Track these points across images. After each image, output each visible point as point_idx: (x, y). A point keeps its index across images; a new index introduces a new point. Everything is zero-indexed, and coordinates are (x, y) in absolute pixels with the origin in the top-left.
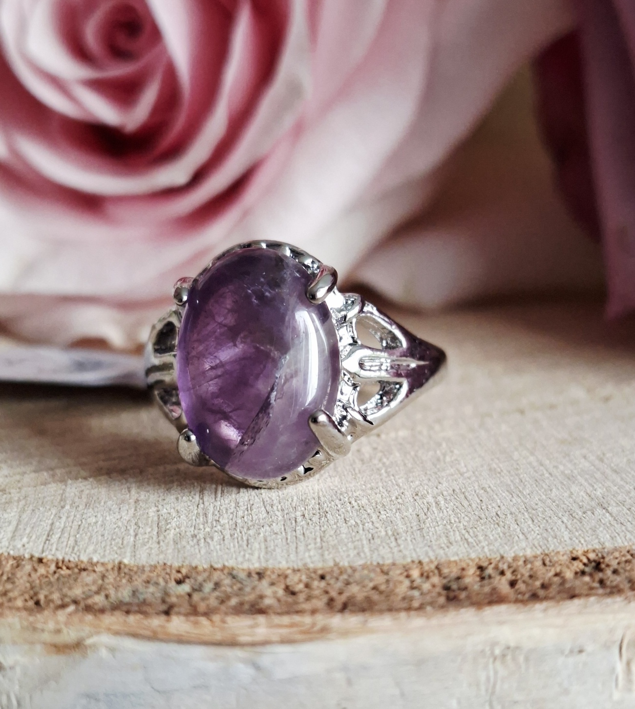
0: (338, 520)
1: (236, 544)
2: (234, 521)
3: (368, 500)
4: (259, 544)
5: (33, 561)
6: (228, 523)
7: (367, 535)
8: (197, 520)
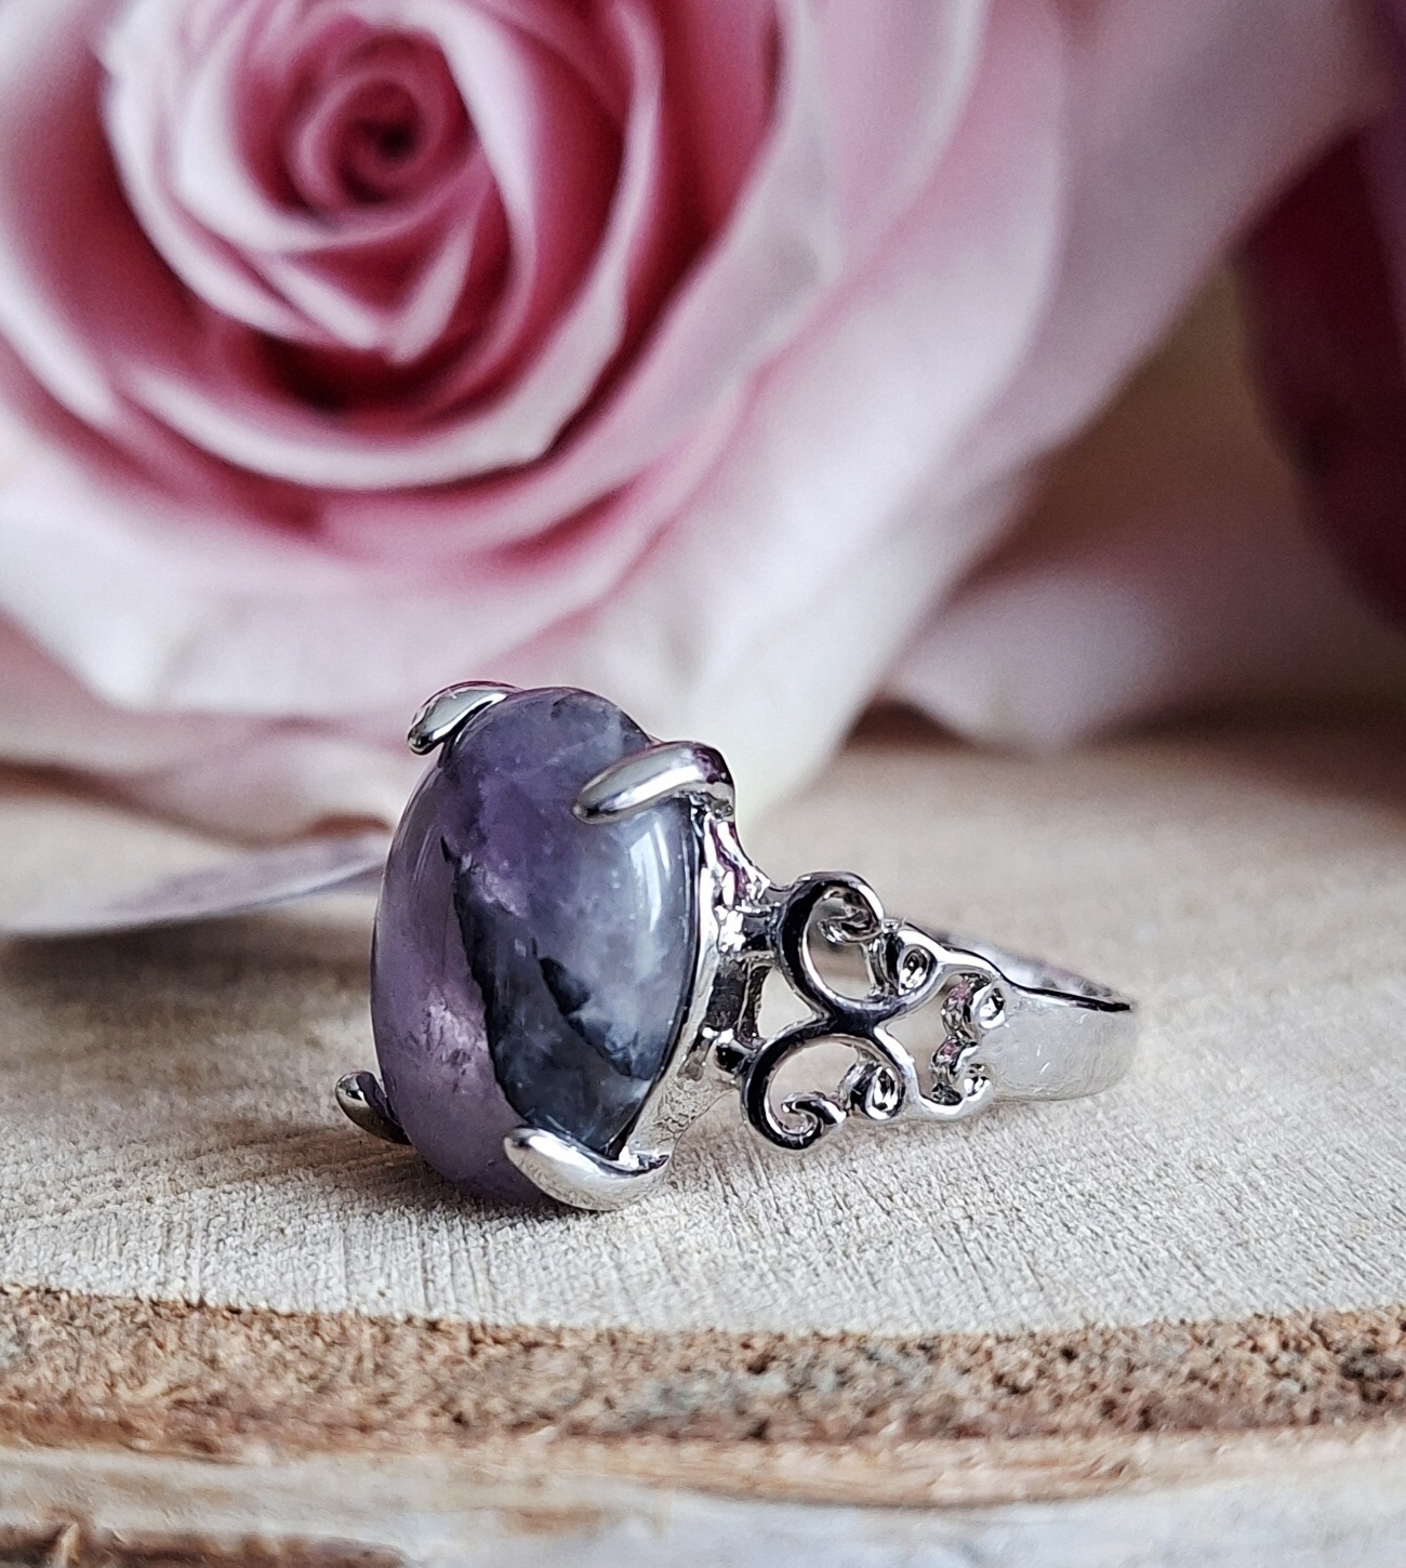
0: (1049, 1226)
1: (849, 1283)
2: (821, 1233)
3: (1096, 1179)
4: (899, 1281)
5: (415, 1327)
6: (810, 1235)
7: (1130, 1259)
8: (739, 1231)
